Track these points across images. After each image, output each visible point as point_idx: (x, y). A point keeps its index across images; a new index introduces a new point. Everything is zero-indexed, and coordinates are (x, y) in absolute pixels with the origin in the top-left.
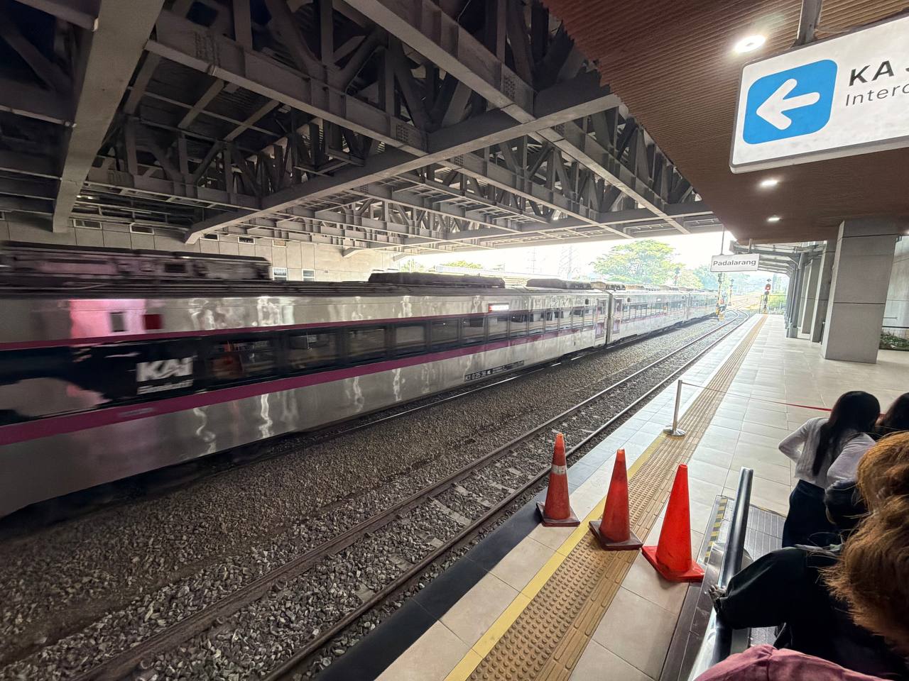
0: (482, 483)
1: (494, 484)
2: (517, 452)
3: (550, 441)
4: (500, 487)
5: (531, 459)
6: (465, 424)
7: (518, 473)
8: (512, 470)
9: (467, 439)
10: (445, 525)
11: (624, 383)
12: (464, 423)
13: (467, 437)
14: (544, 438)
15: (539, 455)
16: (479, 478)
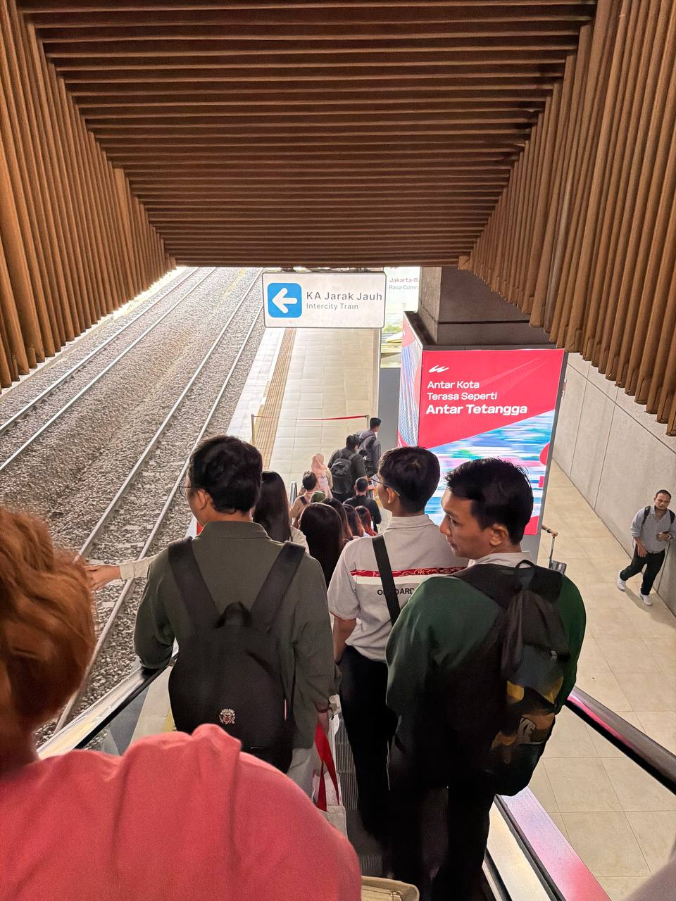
0: (110, 549)
1: (121, 546)
2: (122, 509)
3: (148, 486)
4: (128, 545)
5: (141, 510)
6: (38, 499)
7: (136, 528)
8: (129, 527)
9: (50, 514)
10: (104, 591)
11: (191, 390)
12: (37, 497)
13: (49, 511)
14: (140, 486)
15: (145, 504)
16: (103, 546)
